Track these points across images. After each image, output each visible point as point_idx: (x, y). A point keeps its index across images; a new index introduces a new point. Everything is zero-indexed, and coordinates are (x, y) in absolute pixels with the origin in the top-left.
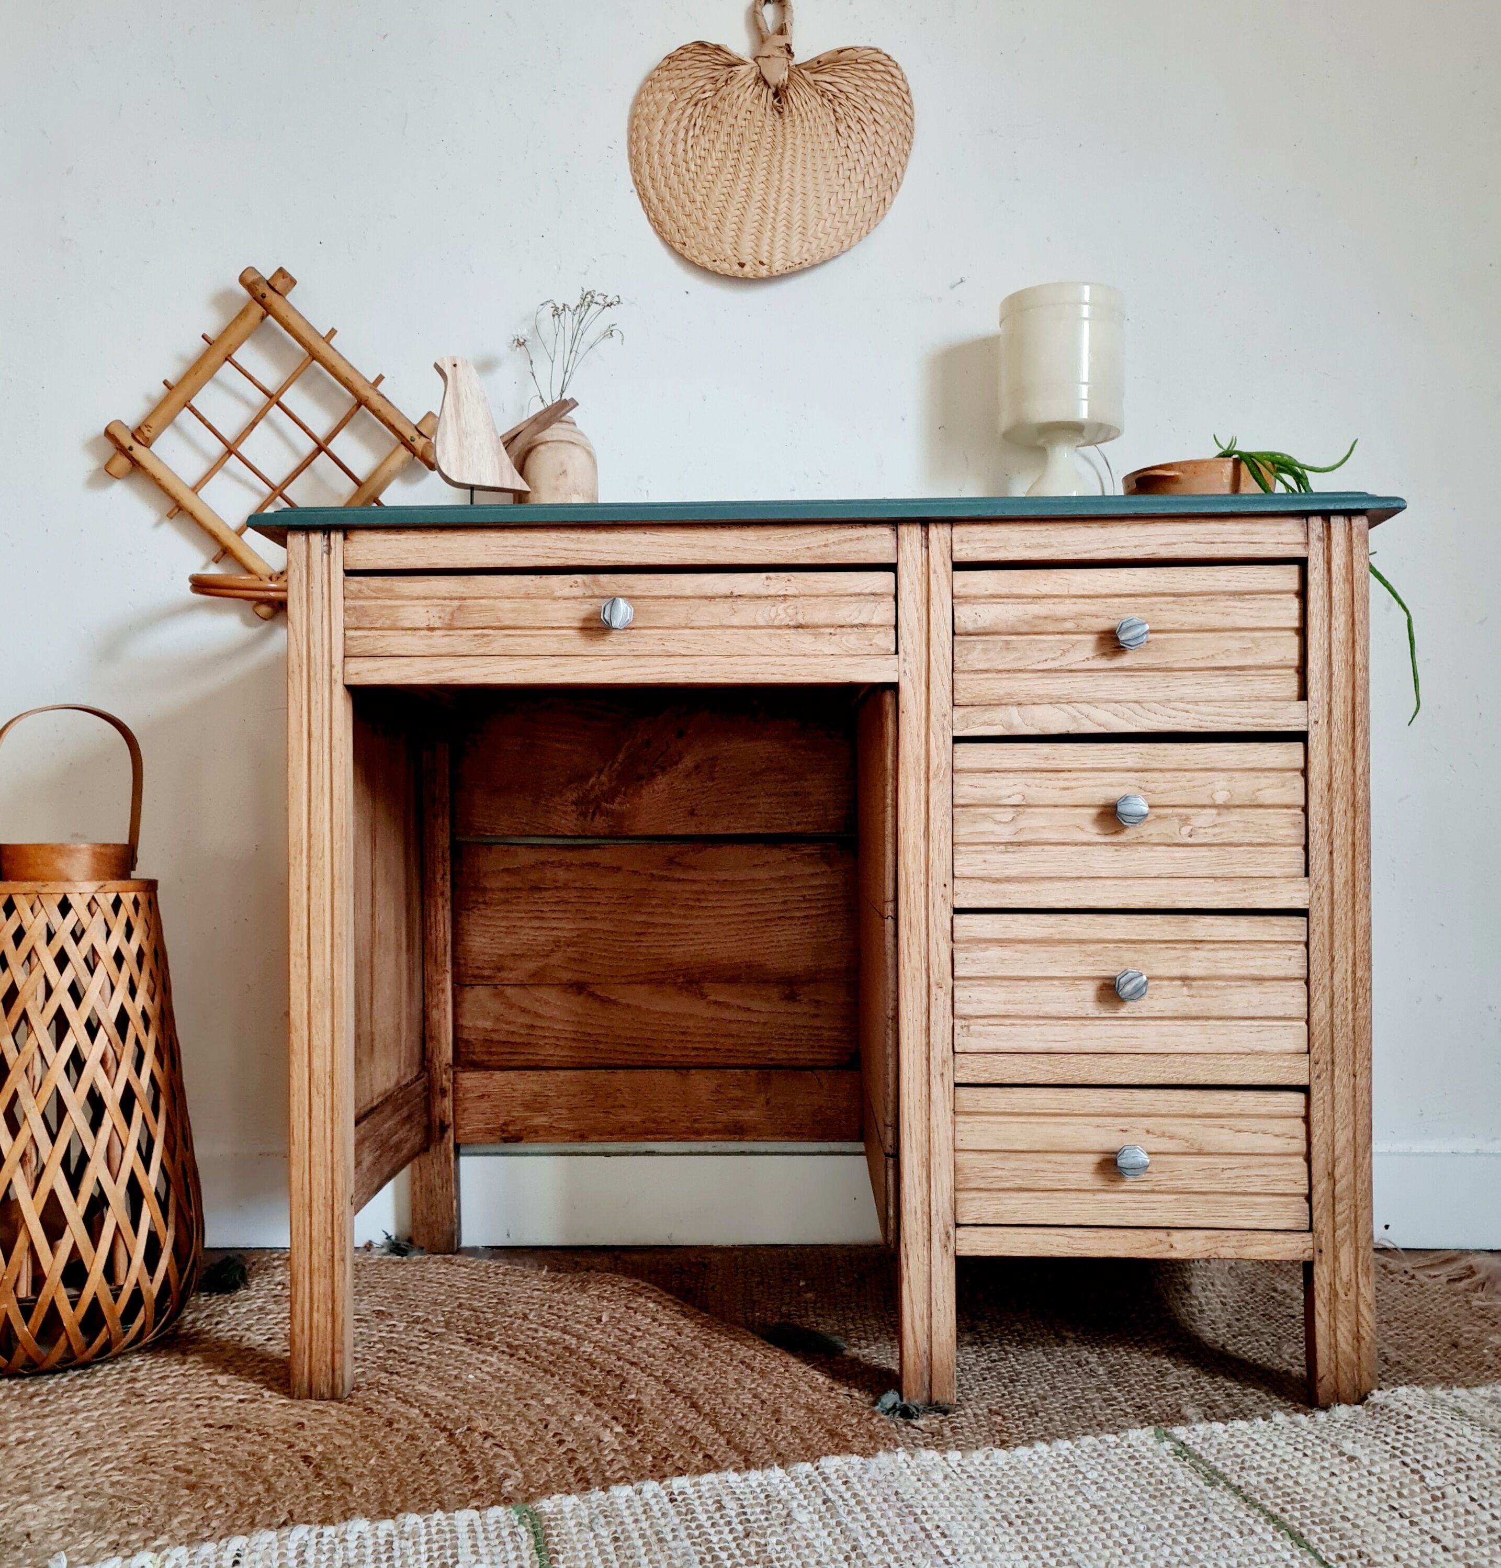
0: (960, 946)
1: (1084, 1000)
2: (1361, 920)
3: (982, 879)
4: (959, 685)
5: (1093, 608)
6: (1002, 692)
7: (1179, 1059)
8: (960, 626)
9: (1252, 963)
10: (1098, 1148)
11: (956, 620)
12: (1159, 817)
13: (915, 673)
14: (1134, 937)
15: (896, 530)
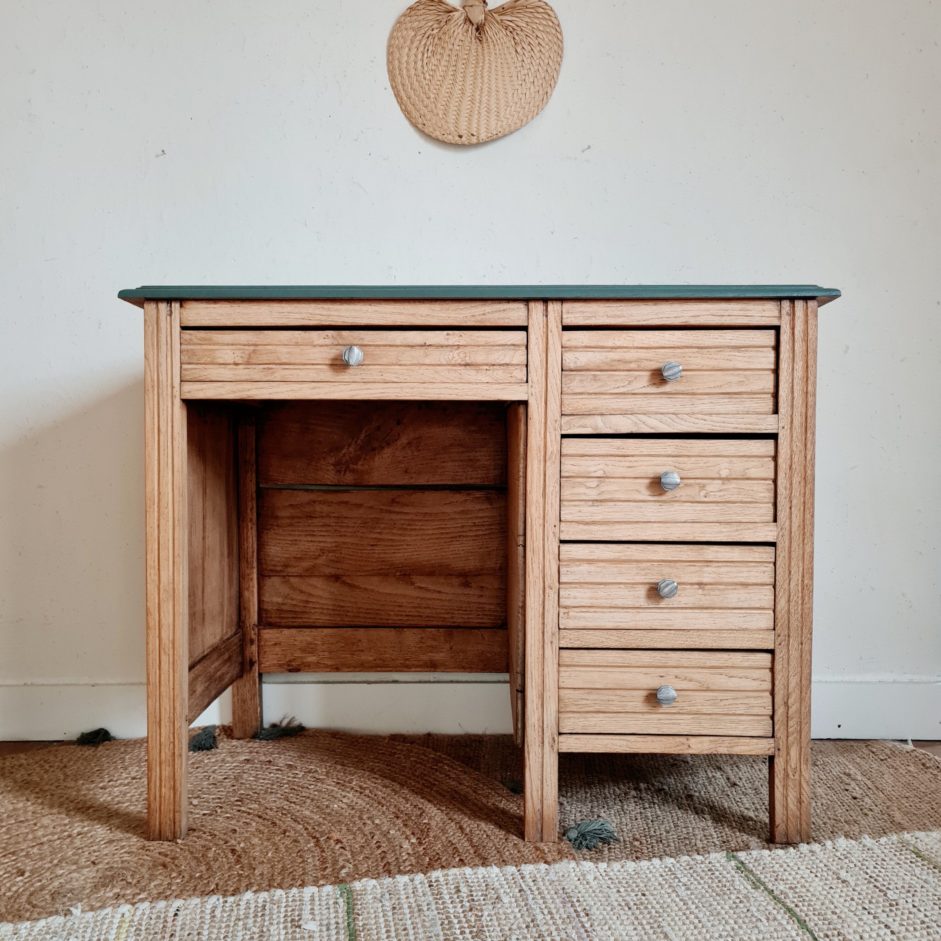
0: (564, 563)
1: (638, 597)
2: (808, 549)
3: (578, 522)
4: (566, 402)
5: (648, 355)
6: (591, 407)
7: (696, 633)
8: (567, 364)
9: (741, 575)
10: (646, 687)
11: (564, 361)
12: (686, 485)
13: (538, 394)
14: (670, 559)
15: (528, 305)
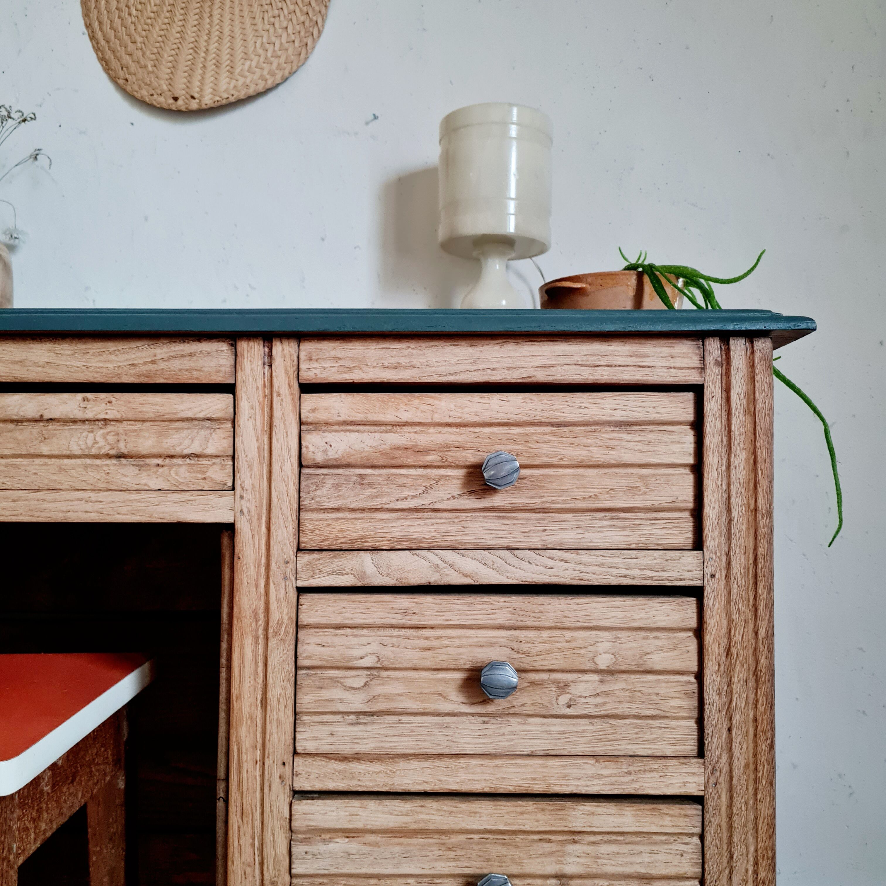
0: (300, 836)
2: (765, 812)
3: (327, 756)
4: (307, 526)
5: (460, 438)
6: (354, 535)
8: (309, 455)
9: (638, 859)
11: (304, 450)
12: (533, 683)
13: (254, 513)
14: (502, 827)
15: (234, 345)
